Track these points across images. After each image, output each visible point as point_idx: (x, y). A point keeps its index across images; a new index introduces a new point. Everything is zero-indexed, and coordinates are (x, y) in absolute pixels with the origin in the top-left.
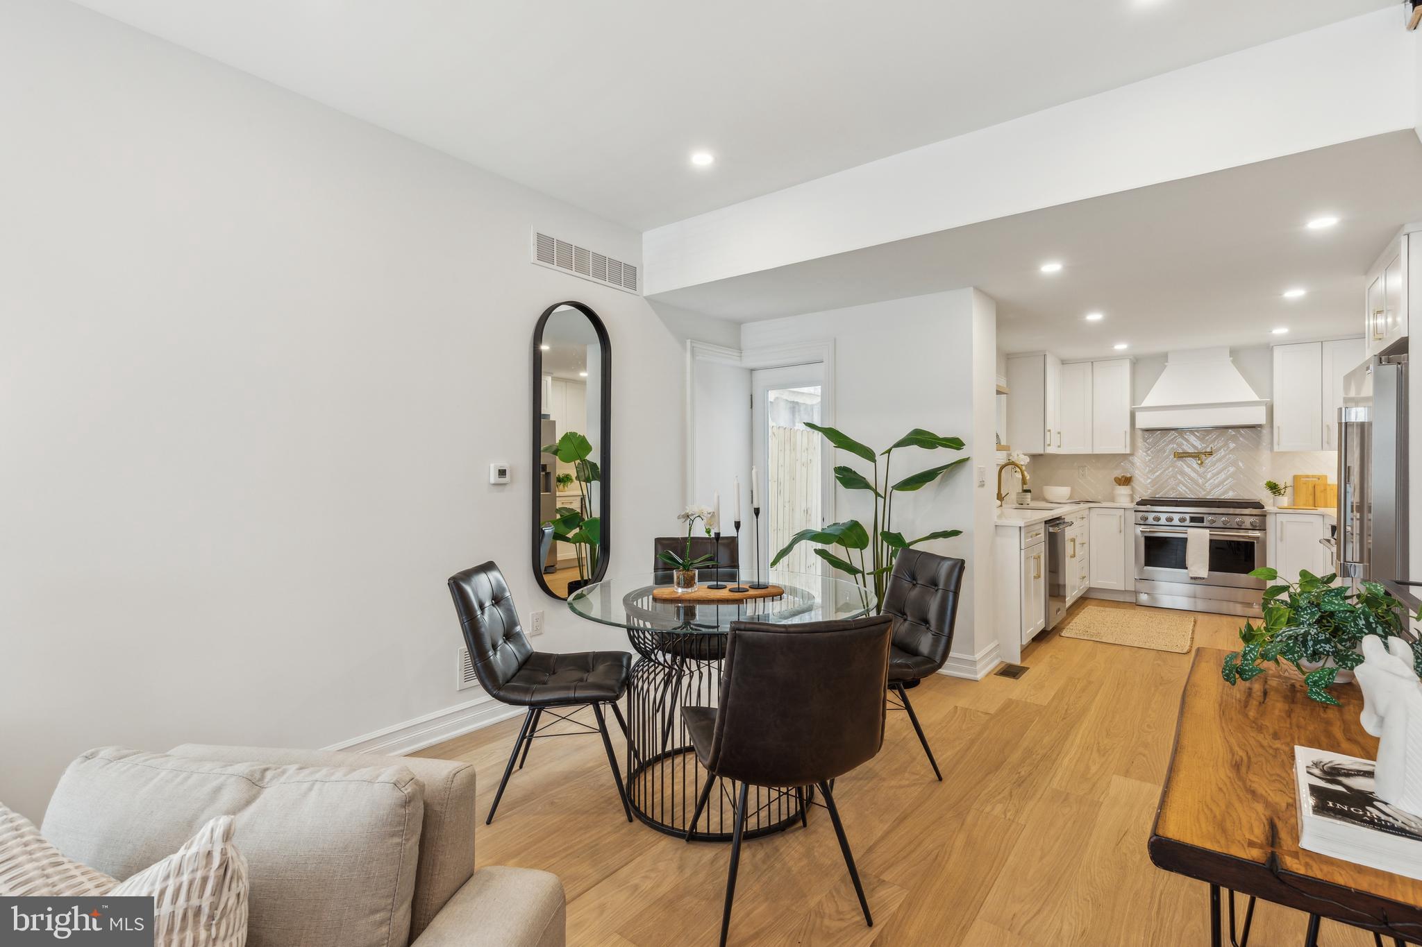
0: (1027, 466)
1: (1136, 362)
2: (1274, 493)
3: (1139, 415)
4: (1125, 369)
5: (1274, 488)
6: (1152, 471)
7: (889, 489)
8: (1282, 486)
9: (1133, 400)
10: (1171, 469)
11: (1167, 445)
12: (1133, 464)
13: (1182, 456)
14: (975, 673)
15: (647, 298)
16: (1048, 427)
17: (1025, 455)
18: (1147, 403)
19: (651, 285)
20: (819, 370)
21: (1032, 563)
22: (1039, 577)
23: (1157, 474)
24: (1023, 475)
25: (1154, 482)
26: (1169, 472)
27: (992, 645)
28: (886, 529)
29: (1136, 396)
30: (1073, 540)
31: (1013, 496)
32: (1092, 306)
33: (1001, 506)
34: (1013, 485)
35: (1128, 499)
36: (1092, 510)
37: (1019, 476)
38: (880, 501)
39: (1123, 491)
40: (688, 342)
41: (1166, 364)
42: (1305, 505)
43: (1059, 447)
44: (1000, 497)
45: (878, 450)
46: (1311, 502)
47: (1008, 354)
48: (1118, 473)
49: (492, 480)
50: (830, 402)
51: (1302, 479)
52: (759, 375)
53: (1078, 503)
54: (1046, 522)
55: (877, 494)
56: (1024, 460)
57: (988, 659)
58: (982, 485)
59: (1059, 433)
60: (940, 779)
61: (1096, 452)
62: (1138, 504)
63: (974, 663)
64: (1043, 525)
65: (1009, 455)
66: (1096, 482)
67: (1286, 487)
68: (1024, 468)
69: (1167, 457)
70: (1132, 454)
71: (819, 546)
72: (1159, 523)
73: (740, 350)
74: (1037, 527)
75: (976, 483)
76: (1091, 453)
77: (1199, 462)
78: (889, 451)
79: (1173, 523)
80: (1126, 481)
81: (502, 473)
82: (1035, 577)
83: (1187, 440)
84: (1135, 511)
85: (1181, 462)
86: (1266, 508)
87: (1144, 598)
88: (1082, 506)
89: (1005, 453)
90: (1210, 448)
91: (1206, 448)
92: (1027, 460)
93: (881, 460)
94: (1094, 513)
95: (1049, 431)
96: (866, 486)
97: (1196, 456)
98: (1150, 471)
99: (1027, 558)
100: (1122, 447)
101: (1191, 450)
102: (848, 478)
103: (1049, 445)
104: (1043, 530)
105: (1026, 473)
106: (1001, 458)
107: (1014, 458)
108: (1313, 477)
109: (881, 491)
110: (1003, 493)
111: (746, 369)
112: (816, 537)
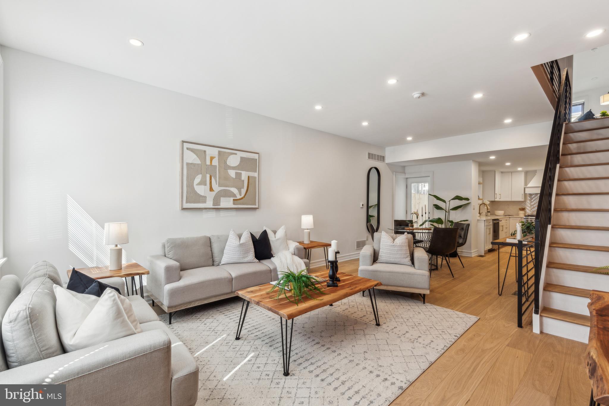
0: (489, 205)
1: (526, 173)
3: (526, 190)
4: (522, 176)
7: (449, 210)
12: (525, 204)
14: (471, 255)
15: (386, 163)
16: (496, 193)
17: (488, 201)
18: (529, 186)
19: (387, 161)
20: (429, 179)
21: (488, 230)
22: (490, 234)
24: (487, 207)
27: (476, 250)
28: (448, 220)
29: (526, 183)
30: (503, 226)
31: (484, 213)
32: (508, 161)
33: (480, 216)
34: (484, 210)
35: (523, 214)
37: (486, 207)
38: (447, 213)
39: (522, 212)
40: (394, 173)
41: (536, 173)
43: (500, 199)
44: (480, 213)
45: (447, 201)
47: (483, 171)
48: (521, 207)
49: (361, 207)
50: (432, 187)
52: (409, 180)
53: (506, 216)
54: (493, 220)
55: (446, 212)
56: (488, 203)
57: (475, 253)
58: (474, 209)
59: (500, 194)
60: (464, 267)
61: (513, 200)
62: (526, 216)
63: (471, 253)
64: (492, 220)
65: (483, 201)
66: (513, 210)
68: (488, 205)
70: (525, 201)
71: (432, 223)
73: (405, 173)
74: (490, 221)
75: (472, 209)
76: (510, 200)
78: (450, 201)
80: (523, 209)
81: (363, 205)
82: (489, 234)
88: (507, 217)
89: (482, 201)
93: (448, 203)
94: (511, 219)
95: (496, 194)
96: (443, 209)
99: (486, 229)
100: (521, 199)
102: (437, 207)
103: (496, 198)
104: (492, 222)
105: (488, 207)
106: (480, 202)
107: (485, 202)
109: (447, 211)
110: (481, 212)
111: (405, 178)
112: (430, 221)
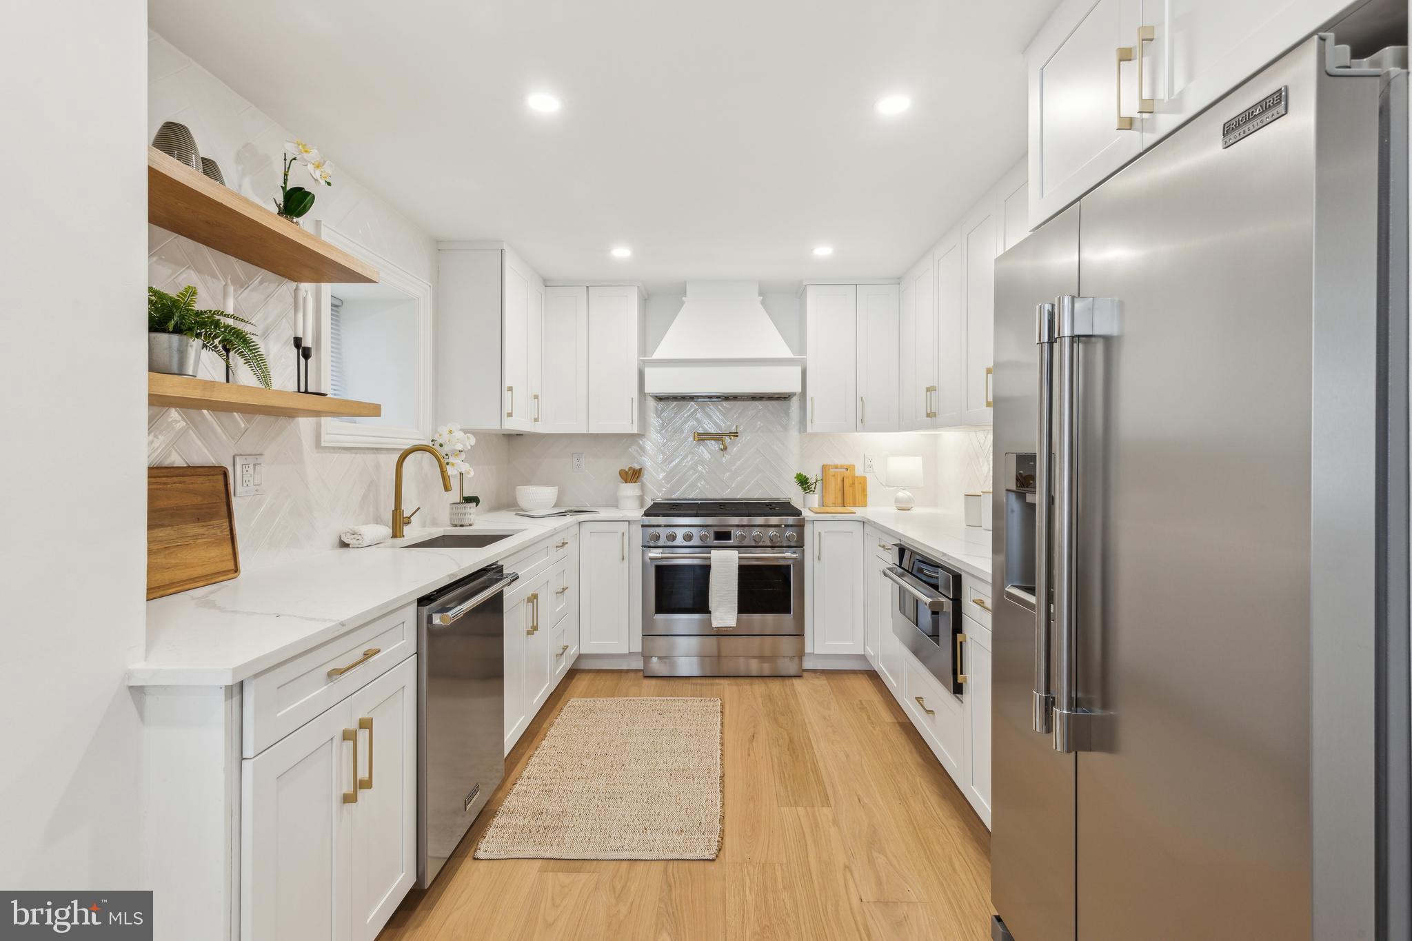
1: (646, 294)
2: (805, 490)
3: (648, 372)
4: (629, 309)
5: (803, 482)
6: (667, 460)
8: (812, 481)
9: (644, 348)
10: (689, 458)
11: (685, 422)
12: (643, 449)
13: (702, 437)
16: (508, 382)
17: (466, 432)
18: (659, 354)
23: (674, 463)
25: (668, 478)
26: (688, 462)
29: (646, 342)
30: (533, 598)
35: (636, 504)
36: (585, 527)
39: (629, 491)
41: (684, 298)
42: (835, 505)
43: (536, 420)
46: (840, 500)
48: (625, 465)
51: (831, 470)
53: (563, 514)
59: (536, 397)
61: (593, 430)
62: (647, 514)
66: (594, 478)
67: (817, 481)
69: (686, 438)
70: (640, 436)
72: (675, 543)
77: (722, 447)
79: (678, 543)
80: (633, 475)
83: (710, 417)
84: (643, 526)
85: (701, 447)
86: (804, 514)
87: (656, 666)
88: (570, 519)
90: (734, 427)
91: (731, 426)
92: (472, 441)
94: (586, 531)
95: (510, 389)
97: (718, 437)
98: (664, 461)
100: (627, 424)
101: (712, 429)
103: (510, 415)
108: (842, 467)
